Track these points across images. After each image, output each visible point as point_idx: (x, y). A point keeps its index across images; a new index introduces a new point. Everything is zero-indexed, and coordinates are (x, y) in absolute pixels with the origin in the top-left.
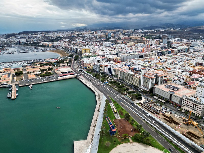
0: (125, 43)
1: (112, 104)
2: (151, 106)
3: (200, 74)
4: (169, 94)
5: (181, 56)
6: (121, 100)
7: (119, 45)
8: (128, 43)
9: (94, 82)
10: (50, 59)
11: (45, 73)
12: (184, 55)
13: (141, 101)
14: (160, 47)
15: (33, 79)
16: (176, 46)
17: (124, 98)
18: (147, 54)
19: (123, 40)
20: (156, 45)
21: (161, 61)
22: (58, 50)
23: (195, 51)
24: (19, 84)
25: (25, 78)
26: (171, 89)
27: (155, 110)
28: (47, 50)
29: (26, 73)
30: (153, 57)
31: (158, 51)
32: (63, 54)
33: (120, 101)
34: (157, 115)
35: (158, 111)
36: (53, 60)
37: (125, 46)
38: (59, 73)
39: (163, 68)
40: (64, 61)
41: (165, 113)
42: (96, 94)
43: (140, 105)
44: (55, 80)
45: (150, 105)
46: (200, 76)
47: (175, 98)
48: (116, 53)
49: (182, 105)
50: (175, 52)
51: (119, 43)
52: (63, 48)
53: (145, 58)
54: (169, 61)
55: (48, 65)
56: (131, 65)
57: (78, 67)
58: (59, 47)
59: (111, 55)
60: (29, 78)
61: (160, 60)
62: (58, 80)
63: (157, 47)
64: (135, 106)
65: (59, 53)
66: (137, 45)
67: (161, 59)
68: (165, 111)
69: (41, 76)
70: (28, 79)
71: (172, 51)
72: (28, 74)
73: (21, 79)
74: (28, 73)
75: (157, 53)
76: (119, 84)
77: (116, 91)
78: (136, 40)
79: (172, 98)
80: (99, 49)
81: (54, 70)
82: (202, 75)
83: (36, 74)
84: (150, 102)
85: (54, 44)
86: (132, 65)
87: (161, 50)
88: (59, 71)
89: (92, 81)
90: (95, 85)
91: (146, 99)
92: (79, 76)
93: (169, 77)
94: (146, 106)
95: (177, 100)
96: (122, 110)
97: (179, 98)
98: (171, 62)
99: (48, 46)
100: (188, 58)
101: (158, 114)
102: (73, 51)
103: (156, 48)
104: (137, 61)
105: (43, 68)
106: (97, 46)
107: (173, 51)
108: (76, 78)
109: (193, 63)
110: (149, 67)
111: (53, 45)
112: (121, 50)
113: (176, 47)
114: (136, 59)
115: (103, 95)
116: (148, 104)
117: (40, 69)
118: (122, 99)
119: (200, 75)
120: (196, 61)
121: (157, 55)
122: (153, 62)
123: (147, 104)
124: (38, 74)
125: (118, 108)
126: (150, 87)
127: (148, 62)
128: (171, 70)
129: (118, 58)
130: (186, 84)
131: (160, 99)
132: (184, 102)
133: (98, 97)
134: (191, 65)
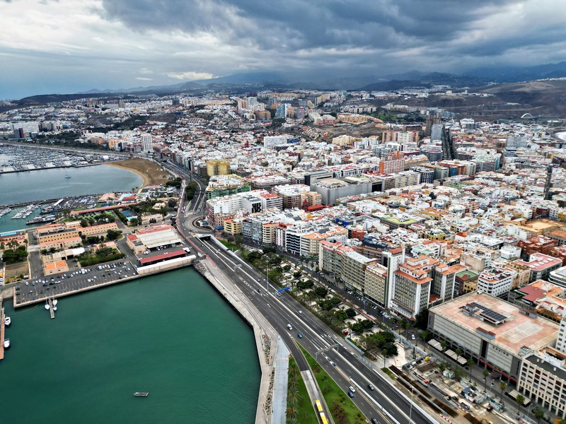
0: (326, 137)
1: (310, 377)
2: (426, 383)
3: (550, 254)
4: (480, 341)
5: (487, 185)
6: (334, 357)
7: (311, 143)
8: (335, 137)
9: (249, 283)
10: (112, 196)
11: (98, 253)
12: (496, 179)
13: (396, 358)
14: (425, 153)
15: (58, 276)
16: (468, 151)
17: (342, 350)
18: (392, 180)
19: (320, 127)
20: (414, 146)
21: (433, 203)
22: (135, 159)
23: (521, 165)
24: (15, 298)
25: (35, 272)
26: (482, 319)
27: (443, 399)
28: (103, 160)
29: (37, 253)
30: (411, 188)
31: (424, 170)
32: (150, 177)
33: (331, 363)
34: (450, 418)
35: (450, 402)
36: (121, 199)
37: (328, 148)
38: (140, 252)
39: (444, 230)
40: (154, 203)
41: (471, 406)
42: (258, 332)
43: (393, 378)
44: (127, 278)
45: (425, 375)
46: (551, 260)
47: (496, 354)
48: (305, 176)
49: (520, 380)
50: (469, 171)
51: (308, 137)
52: (149, 152)
53: (388, 191)
54: (457, 205)
55: (107, 219)
56: (352, 223)
57: (198, 224)
58: (139, 150)
59: (292, 183)
60: (47, 273)
61: (430, 198)
62: (137, 276)
63: (417, 154)
64: (378, 381)
65: (139, 170)
66: (360, 143)
67: (433, 197)
68: (472, 400)
69: (84, 265)
70: (42, 276)
71: (459, 167)
72: (45, 258)
73: (22, 277)
74: (45, 252)
75: (419, 176)
76: (322, 293)
77: (317, 319)
78: (357, 126)
79: (488, 353)
80: (255, 159)
81: (126, 239)
82: (555, 255)
83: (70, 257)
84: (423, 363)
85: (122, 141)
86: (355, 223)
87: (429, 164)
88: (141, 244)
89: (241, 279)
90: (252, 296)
91: (410, 351)
92: (202, 261)
93: (468, 268)
94: (413, 379)
95: (504, 362)
96: (342, 402)
97: (510, 357)
98: (464, 208)
99: (105, 147)
100: (506, 191)
101: (452, 413)
102: (181, 165)
103: (415, 158)
104: (368, 205)
105: (90, 231)
106: (247, 145)
107: (463, 167)
108: (191, 266)
109: (523, 208)
110: (402, 226)
111: (120, 145)
112: (316, 162)
113: (467, 153)
114: (362, 195)
115: (279, 337)
116: (419, 373)
117: (83, 237)
118: (337, 355)
119: (550, 258)
120: (530, 203)
121: (421, 182)
122: (413, 208)
123: (415, 374)
124: (76, 257)
125: (329, 391)
126: (417, 310)
127: (397, 206)
128: (466, 239)
129: (313, 193)
130: (520, 297)
131: (449, 353)
132: (524, 369)
133: (265, 349)
134: (520, 216)
